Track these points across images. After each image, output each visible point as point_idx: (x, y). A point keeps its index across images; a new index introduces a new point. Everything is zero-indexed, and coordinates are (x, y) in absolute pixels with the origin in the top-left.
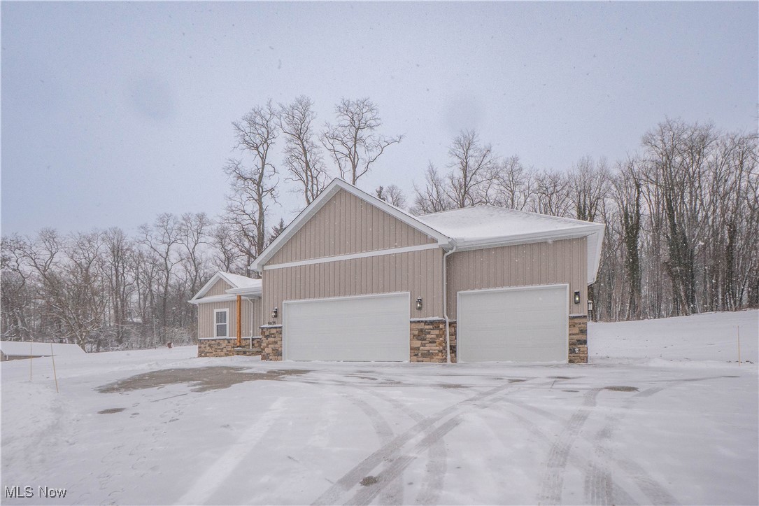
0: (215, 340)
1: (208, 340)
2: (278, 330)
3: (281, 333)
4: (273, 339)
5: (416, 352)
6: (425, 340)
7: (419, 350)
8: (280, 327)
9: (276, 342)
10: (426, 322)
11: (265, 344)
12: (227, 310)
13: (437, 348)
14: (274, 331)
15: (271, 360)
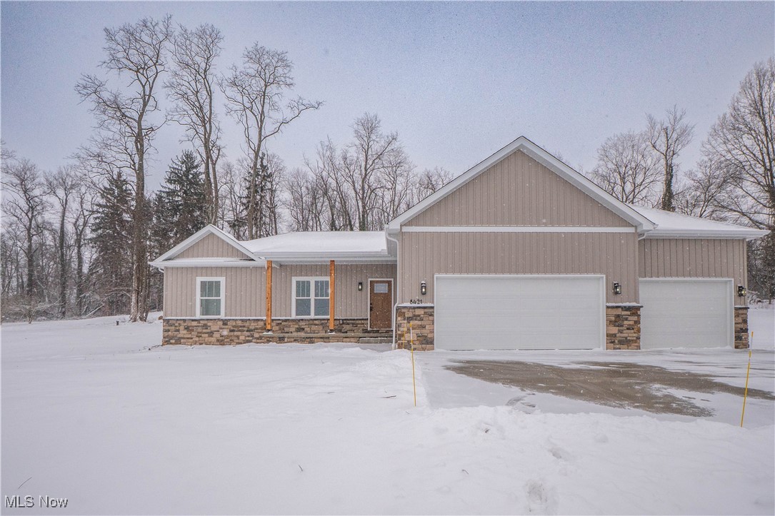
0: (198, 321)
1: (184, 320)
2: (426, 310)
3: (432, 315)
4: (419, 323)
5: (613, 339)
6: (622, 326)
7: (616, 336)
8: (433, 308)
9: (424, 327)
10: (625, 307)
11: (405, 329)
12: (222, 280)
13: (635, 335)
14: (421, 312)
15: (415, 349)
